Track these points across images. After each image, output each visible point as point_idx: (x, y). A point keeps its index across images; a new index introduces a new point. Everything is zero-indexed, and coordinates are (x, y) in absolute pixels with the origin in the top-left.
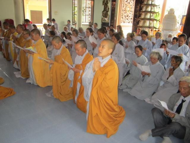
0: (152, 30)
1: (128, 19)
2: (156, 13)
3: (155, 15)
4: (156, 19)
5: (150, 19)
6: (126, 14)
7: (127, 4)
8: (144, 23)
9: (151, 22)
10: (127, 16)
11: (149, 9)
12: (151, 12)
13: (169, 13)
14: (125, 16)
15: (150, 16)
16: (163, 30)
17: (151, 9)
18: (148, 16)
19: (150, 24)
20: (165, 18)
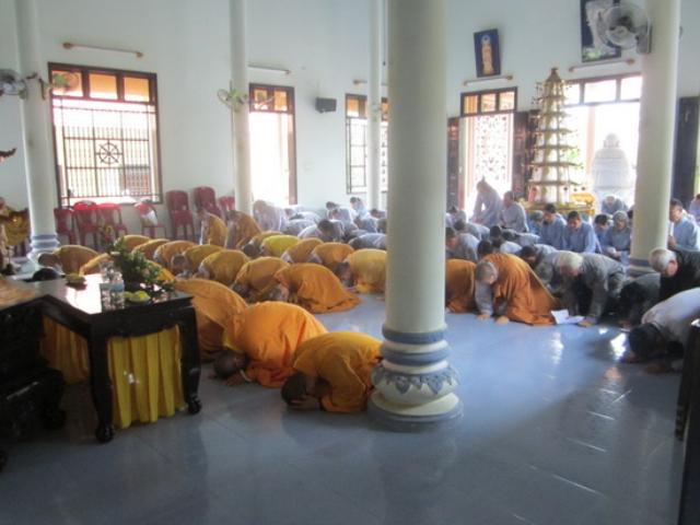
0: (566, 189)
1: (495, 169)
2: (571, 148)
3: (569, 152)
4: (573, 162)
5: (558, 164)
6: (486, 157)
7: (488, 129)
8: (545, 173)
9: (562, 169)
10: (491, 162)
11: (553, 140)
12: (558, 147)
13: (605, 146)
14: (484, 161)
15: (559, 156)
16: (598, 188)
17: (559, 139)
18: (553, 157)
19: (559, 174)
20: (597, 157)
